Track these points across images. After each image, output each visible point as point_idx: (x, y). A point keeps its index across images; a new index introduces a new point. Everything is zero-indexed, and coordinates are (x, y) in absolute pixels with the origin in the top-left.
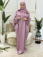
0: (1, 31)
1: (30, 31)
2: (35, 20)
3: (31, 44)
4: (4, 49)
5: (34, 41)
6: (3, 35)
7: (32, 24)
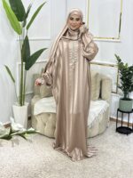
0: (18, 95)
1: (100, 97)
2: (115, 63)
3: (102, 134)
4: (22, 135)
5: (113, 126)
6: (21, 104)
7: (109, 76)
